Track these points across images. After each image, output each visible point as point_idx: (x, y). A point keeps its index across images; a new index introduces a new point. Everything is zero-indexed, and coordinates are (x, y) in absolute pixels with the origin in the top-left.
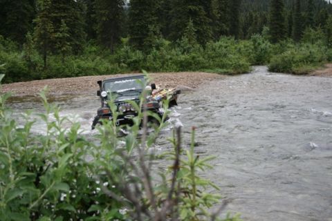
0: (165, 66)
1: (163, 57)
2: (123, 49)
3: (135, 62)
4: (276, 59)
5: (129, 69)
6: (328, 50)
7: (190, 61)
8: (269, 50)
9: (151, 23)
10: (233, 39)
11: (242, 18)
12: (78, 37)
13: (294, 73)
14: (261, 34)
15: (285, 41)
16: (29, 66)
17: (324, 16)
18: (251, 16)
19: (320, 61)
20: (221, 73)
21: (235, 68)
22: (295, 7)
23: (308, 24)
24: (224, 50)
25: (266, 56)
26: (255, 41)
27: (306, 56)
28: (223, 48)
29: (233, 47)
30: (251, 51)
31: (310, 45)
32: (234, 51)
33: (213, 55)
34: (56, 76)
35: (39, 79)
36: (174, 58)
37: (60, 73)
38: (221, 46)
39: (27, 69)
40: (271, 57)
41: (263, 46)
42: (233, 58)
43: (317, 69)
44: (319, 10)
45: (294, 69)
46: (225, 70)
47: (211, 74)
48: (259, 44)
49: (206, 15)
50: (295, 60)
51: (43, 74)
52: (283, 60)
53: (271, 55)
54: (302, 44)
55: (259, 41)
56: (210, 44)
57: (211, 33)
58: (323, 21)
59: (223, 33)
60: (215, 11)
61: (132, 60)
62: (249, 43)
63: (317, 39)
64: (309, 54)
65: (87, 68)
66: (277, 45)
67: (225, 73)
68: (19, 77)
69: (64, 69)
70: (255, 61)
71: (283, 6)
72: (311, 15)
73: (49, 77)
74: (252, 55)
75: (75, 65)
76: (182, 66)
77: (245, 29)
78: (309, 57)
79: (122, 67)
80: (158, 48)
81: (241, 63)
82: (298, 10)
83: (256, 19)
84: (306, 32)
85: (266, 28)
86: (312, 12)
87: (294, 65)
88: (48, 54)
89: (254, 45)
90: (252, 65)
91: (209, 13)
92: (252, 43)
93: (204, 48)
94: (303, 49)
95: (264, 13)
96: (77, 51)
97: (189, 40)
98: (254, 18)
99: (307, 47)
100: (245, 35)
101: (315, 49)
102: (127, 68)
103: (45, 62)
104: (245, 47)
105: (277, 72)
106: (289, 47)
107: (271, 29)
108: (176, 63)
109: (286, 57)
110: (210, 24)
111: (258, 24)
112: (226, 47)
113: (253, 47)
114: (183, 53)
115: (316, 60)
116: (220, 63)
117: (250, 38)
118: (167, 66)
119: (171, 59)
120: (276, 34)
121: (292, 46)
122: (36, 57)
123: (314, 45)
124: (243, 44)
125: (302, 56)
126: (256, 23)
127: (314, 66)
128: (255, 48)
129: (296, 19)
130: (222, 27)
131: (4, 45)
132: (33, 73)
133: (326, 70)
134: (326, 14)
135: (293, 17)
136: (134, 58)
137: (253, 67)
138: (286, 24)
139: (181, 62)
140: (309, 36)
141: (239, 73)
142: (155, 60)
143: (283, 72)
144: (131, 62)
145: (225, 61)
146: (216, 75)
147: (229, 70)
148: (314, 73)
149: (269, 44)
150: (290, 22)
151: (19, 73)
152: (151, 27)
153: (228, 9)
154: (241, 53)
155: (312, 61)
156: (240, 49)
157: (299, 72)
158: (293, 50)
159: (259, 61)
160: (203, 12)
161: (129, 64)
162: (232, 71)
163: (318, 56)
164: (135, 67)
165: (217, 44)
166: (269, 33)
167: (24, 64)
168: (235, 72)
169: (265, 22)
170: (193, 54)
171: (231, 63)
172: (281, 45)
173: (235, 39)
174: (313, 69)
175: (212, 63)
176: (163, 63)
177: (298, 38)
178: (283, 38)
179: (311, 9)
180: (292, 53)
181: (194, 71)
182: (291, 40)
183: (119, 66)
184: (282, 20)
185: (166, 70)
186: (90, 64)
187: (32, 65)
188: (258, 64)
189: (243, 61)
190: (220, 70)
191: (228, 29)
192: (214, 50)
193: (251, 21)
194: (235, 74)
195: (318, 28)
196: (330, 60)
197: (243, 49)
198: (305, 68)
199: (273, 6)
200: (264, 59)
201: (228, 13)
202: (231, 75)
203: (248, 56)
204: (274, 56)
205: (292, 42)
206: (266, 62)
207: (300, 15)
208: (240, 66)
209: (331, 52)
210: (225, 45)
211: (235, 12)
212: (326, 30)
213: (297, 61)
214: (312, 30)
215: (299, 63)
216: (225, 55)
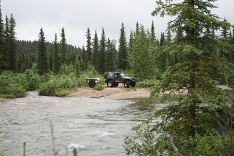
4: (43, 86)
6: (78, 79)
8: (38, 80)
10: (12, 73)
11: (17, 57)
13: (56, 96)
14: (31, 68)
15: (48, 73)
17: (73, 56)
18: (24, 56)
19: (73, 87)
20: (4, 98)
21: (15, 93)
22: (53, 50)
23: (63, 61)
25: (36, 84)
26: (28, 74)
27: (64, 83)
28: (5, 80)
29: (12, 78)
30: (25, 81)
31: (66, 76)
32: (14, 81)
38: (3, 78)
40: (40, 85)
41: (34, 77)
42: (13, 86)
43: (72, 92)
44: (69, 52)
45: (57, 93)
46: (7, 95)
48: (31, 76)
50: (56, 86)
52: (48, 86)
53: (40, 83)
54: (60, 75)
55: (30, 74)
58: (72, 60)
59: (4, 68)
62: (24, 75)
63: (69, 72)
64: (65, 82)
66: (43, 76)
67: (8, 97)
70: (28, 88)
71: (46, 49)
74: (26, 84)
77: (19, 66)
78: (66, 84)
81: (19, 89)
82: (56, 52)
83: (27, 58)
84: (62, 67)
85: (35, 65)
86: (65, 54)
87: (56, 90)
89: (27, 76)
92: (26, 75)
94: (61, 78)
95: (33, 54)
98: (25, 57)
100: (19, 70)
101: (70, 79)
104: (21, 78)
105: (45, 95)
106: (51, 78)
107: (38, 65)
109: (51, 84)
111: (29, 62)
112: (7, 79)
113: (26, 78)
115: (70, 86)
116: (4, 90)
117: (23, 72)
120: (42, 68)
121: (52, 76)
123: (68, 76)
124: (19, 76)
125: (61, 84)
126: (27, 61)
127: (70, 90)
128: (28, 78)
129: (55, 58)
130: (3, 64)
133: (78, 93)
135: (53, 56)
137: (28, 92)
138: (48, 61)
140: (65, 69)
141: (17, 97)
143: (48, 95)
145: (7, 88)
146: (1, 99)
147: (10, 95)
148: (70, 95)
149: (38, 76)
150: (51, 60)
153: (7, 51)
154: (18, 83)
155: (68, 87)
156: (17, 80)
157: (60, 94)
158: (54, 80)
159: (32, 88)
162: (13, 96)
163: (72, 83)
165: (1, 76)
166: (37, 68)
168: (15, 96)
169: (33, 60)
171: (11, 90)
172: (46, 76)
173: (14, 72)
174: (69, 92)
177: (57, 71)
179: (64, 52)
180: (54, 82)
182: (52, 72)
184: (46, 59)
188: (31, 90)
189: (20, 88)
190: (4, 95)
191: (8, 65)
193: (23, 60)
194: (14, 98)
195: (70, 64)
196: (79, 86)
197: (19, 80)
198: (63, 91)
199: (39, 49)
200: (35, 87)
201: (7, 54)
202: (12, 98)
203: (24, 84)
204: (42, 84)
205: (53, 74)
206: (37, 88)
207: (57, 55)
208: (18, 92)
209: (80, 80)
210: (6, 77)
211: (12, 54)
212: (75, 66)
213: (58, 87)
214: (67, 66)
215: (60, 89)
216: (7, 85)
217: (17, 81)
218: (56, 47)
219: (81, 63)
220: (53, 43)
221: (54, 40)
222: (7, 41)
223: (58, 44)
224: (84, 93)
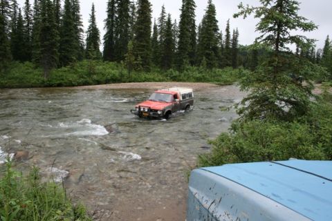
1: (189, 75)
3: (175, 77)
7: (202, 77)
9: (185, 58)
12: (148, 64)
21: (225, 82)
26: (240, 69)
33: (214, 75)
34: (134, 82)
35: (125, 82)
36: (194, 75)
39: (120, 77)
46: (219, 83)
57: (217, 65)
60: (220, 54)
61: (173, 76)
68: (116, 82)
69: (138, 78)
73: (130, 82)
75: (144, 77)
76: (197, 80)
79: (168, 79)
80: (187, 70)
91: (216, 55)
96: (148, 71)
103: (129, 74)
108: (194, 78)
114: (199, 74)
116: (217, 79)
119: (192, 76)
122: (125, 72)
131: (117, 66)
132: (123, 80)
136: (175, 75)
139: (197, 78)
141: (226, 85)
142: (185, 76)
145: (220, 78)
146: (214, 85)
147: (221, 83)
151: (116, 79)
152: (185, 60)
160: (213, 54)
161: (171, 78)
164: (175, 79)
167: (119, 75)
170: (204, 74)
171: (223, 80)
173: (233, 68)
175: (213, 79)
176: (188, 78)
181: (203, 82)
183: (166, 78)
185: (189, 81)
186: (152, 77)
187: (122, 75)
189: (230, 79)
190: (217, 83)
191: (230, 63)
192: (215, 73)
201: (231, 55)
202: (222, 85)
208: (227, 81)
216: (220, 75)
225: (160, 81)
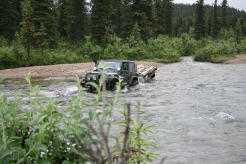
0: (118, 57)
1: (116, 50)
2: (86, 44)
3: (96, 54)
4: (199, 52)
5: (91, 59)
6: (238, 45)
7: (136, 53)
8: (194, 45)
9: (107, 25)
10: (167, 37)
11: (174, 21)
12: (53, 35)
13: (213, 62)
14: (188, 33)
15: (206, 38)
16: (17, 57)
17: (234, 20)
18: (181, 20)
19: (231, 53)
20: (159, 62)
21: (169, 58)
22: (213, 13)
23: (223, 25)
24: (161, 45)
25: (192, 49)
26: (184, 38)
27: (221, 49)
28: (160, 44)
29: (168, 43)
30: (181, 45)
31: (225, 42)
32: (169, 46)
33: (153, 48)
34: (37, 64)
35: (24, 67)
36: (124, 51)
37: (40, 62)
38: (158, 42)
39: (15, 59)
40: (196, 50)
41: (190, 42)
42: (168, 51)
43: (229, 59)
44: (231, 16)
45: (213, 59)
46: (162, 60)
47: (151, 63)
48: (187, 41)
49: (147, 19)
50: (213, 52)
51: (27, 63)
52: (204, 52)
53: (196, 48)
54: (219, 40)
55: (187, 39)
56: (150, 40)
57: (151, 32)
58: (233, 24)
59: (160, 32)
60: (154, 16)
61: (93, 52)
62: (179, 40)
63: (229, 37)
64: (224, 48)
65: (60, 59)
66: (200, 41)
67: (162, 62)
68: (10, 66)
69: (43, 59)
70: (184, 53)
71: (204, 12)
72: (225, 19)
73: (31, 65)
74: (181, 49)
75: (51, 56)
76: (130, 57)
77: (176, 30)
78: (224, 50)
79: (86, 58)
80: (112, 44)
81: (174, 54)
82: (216, 15)
83: (184, 22)
84: (221, 32)
85: (192, 29)
86: (226, 17)
87: (212, 56)
88: (31, 48)
89: (183, 41)
90: (182, 56)
91: (150, 18)
92: (181, 40)
93: (146, 43)
94: (219, 44)
95: (191, 17)
96: (53, 45)
97: (135, 38)
98: (183, 21)
99: (222, 42)
100: (176, 34)
101: (228, 44)
102: (89, 58)
103: (29, 53)
104: (176, 42)
105: (200, 61)
106: (209, 43)
107: (196, 30)
108: (125, 54)
109: (207, 50)
110: (151, 26)
111: (186, 25)
112: (162, 43)
113: (182, 43)
114: (131, 48)
115: (228, 52)
116: (158, 55)
117: (180, 36)
118: (119, 56)
119: (122, 51)
120: (200, 33)
121: (211, 42)
122: (22, 50)
123: (227, 41)
124: (175, 40)
125: (218, 49)
126: (184, 25)
127: (227, 56)
128: (184, 43)
129: (214, 22)
130: (159, 28)
132: (20, 62)
133: (236, 60)
134: (236, 19)
135: (212, 20)
136: (95, 51)
137: (182, 57)
138: (206, 25)
139: (130, 54)
140: (224, 34)
141: (172, 62)
142: (110, 52)
143: (204, 61)
144: (93, 54)
145: (162, 53)
146: (155, 63)
147: (165, 60)
148: (227, 62)
149: (194, 40)
150: (210, 24)
151: (9, 62)
152: (107, 28)
153: (164, 15)
154: (173, 47)
155: (225, 53)
156: (173, 44)
157: (216, 61)
158: (212, 45)
159: (187, 53)
160: (146, 17)
161: (91, 56)
162: (167, 60)
163: (230, 49)
164: (95, 57)
165: (156, 40)
166: (194, 32)
167: (13, 56)
168: (169, 61)
169: (191, 24)
170: (138, 48)
171: (166, 55)
172: (203, 41)
173: (169, 37)
174: (226, 59)
175: (152, 55)
176: (116, 55)
177: (216, 36)
178: (204, 36)
179: (225, 15)
180: (211, 47)
181: (139, 60)
182: (211, 37)
183: (84, 57)
184: (204, 22)
186: (62, 55)
187: (19, 56)
188: (186, 55)
190: (158, 60)
191: (164, 29)
192: (154, 45)
193: (180, 23)
194: (169, 63)
195: (230, 29)
196: (239, 52)
197: (175, 44)
198: (220, 58)
199: (197, 12)
200: (190, 52)
201: (164, 18)
202: (166, 63)
203: (179, 49)
204: (198, 49)
205: (211, 39)
206: (192, 54)
207: (217, 19)
208: (173, 57)
209: (240, 46)
210: (161, 41)
211: (169, 17)
212: (236, 30)
213: (215, 53)
214: (226, 30)
215: (217, 55)
216: (162, 49)
217: (172, 46)
218: (216, 10)
219: (243, 27)
220: (214, 5)
221: (214, 3)
222: (164, 4)
223: (219, 6)
224: (244, 61)
225: (75, 61)
